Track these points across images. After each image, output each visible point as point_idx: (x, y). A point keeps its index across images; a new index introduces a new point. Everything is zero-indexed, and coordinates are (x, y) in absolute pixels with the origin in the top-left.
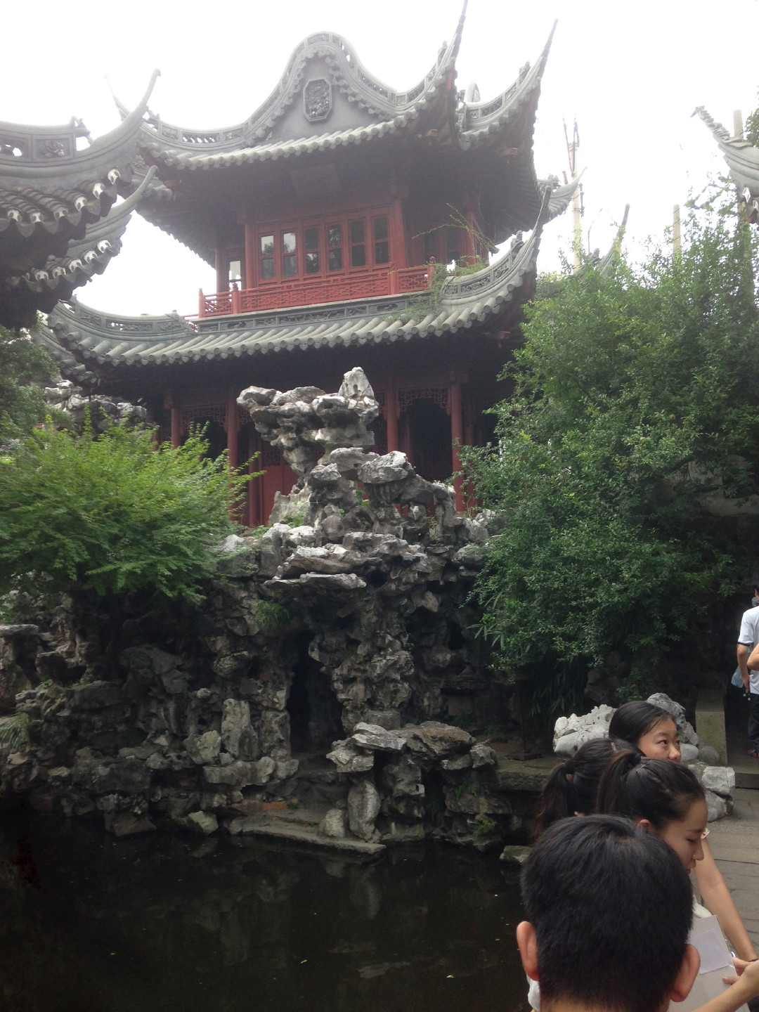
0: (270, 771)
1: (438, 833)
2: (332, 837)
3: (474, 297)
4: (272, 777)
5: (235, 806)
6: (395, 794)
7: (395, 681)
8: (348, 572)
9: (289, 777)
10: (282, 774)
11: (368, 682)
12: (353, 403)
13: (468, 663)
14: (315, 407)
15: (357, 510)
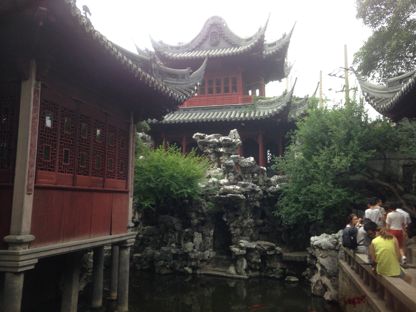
0: (208, 255)
1: (263, 274)
2: (232, 274)
3: (269, 107)
4: (209, 257)
5: (198, 265)
6: (252, 261)
7: (249, 228)
8: (241, 194)
9: (213, 257)
10: (211, 256)
11: (241, 228)
12: (234, 140)
13: (267, 224)
14: (221, 141)
15: (238, 175)
